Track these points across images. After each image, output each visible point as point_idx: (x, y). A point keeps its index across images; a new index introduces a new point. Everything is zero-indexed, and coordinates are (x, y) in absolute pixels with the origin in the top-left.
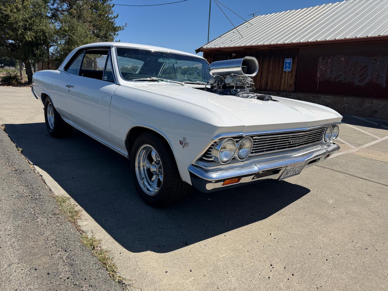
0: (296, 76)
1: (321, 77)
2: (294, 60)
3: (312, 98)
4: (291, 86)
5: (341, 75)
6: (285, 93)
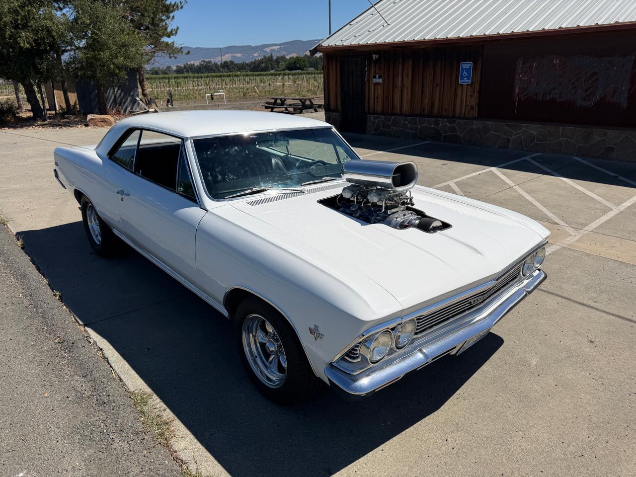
0: (479, 92)
1: (522, 93)
2: (475, 64)
3: (507, 128)
4: (472, 108)
5: (554, 89)
6: (462, 121)
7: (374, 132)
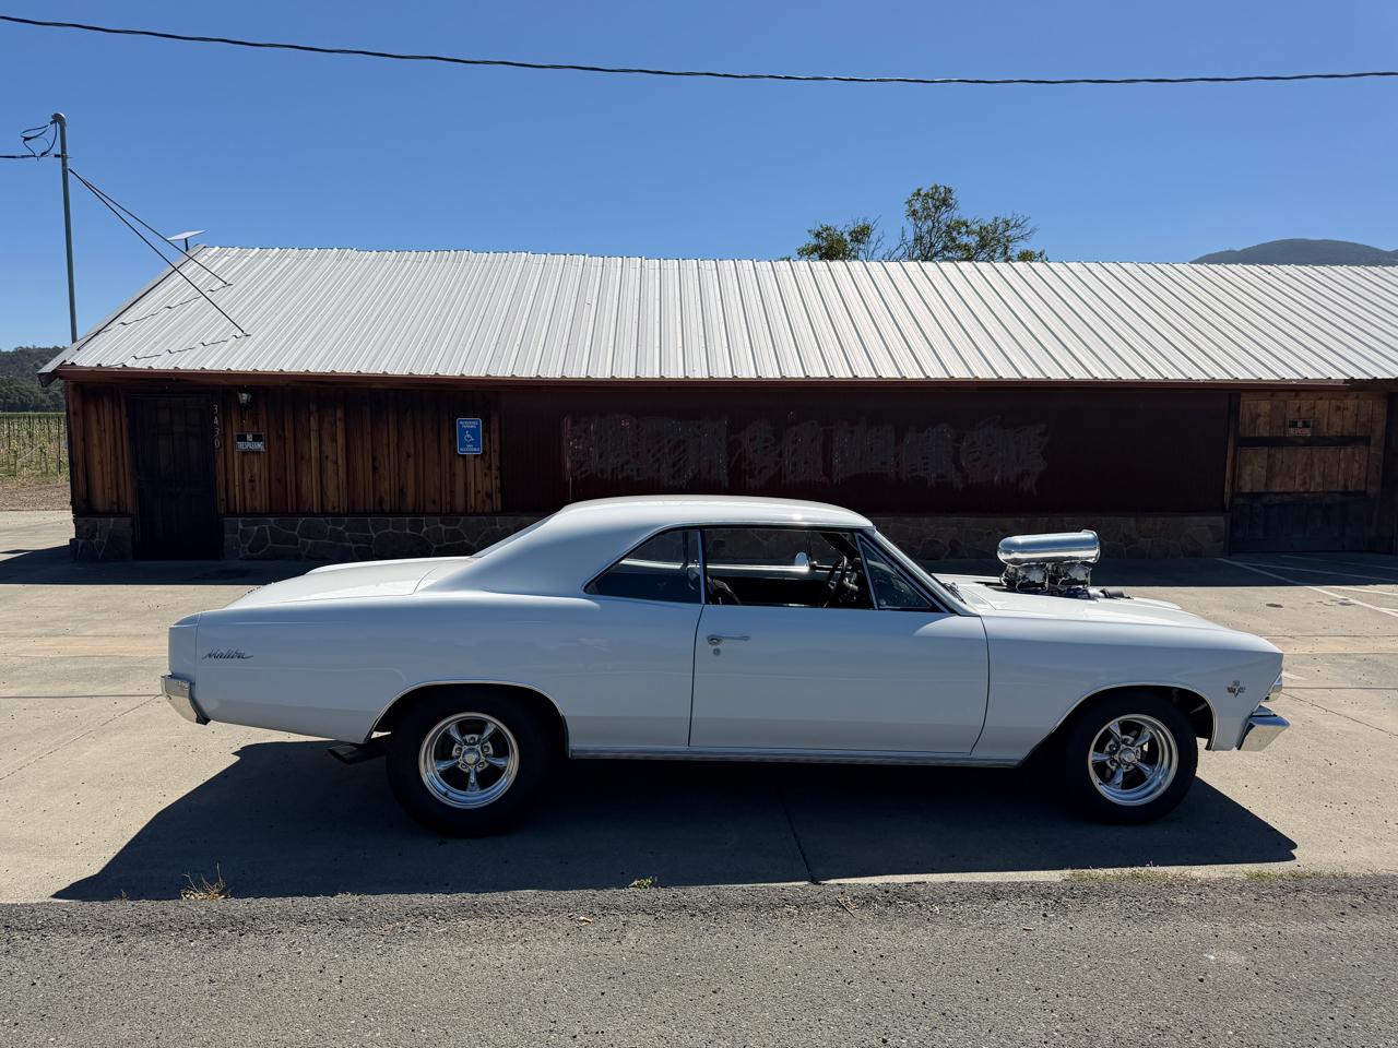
0: (500, 470)
1: (577, 469)
2: (487, 421)
4: (489, 496)
5: (628, 462)
6: (473, 519)
7: (248, 553)
